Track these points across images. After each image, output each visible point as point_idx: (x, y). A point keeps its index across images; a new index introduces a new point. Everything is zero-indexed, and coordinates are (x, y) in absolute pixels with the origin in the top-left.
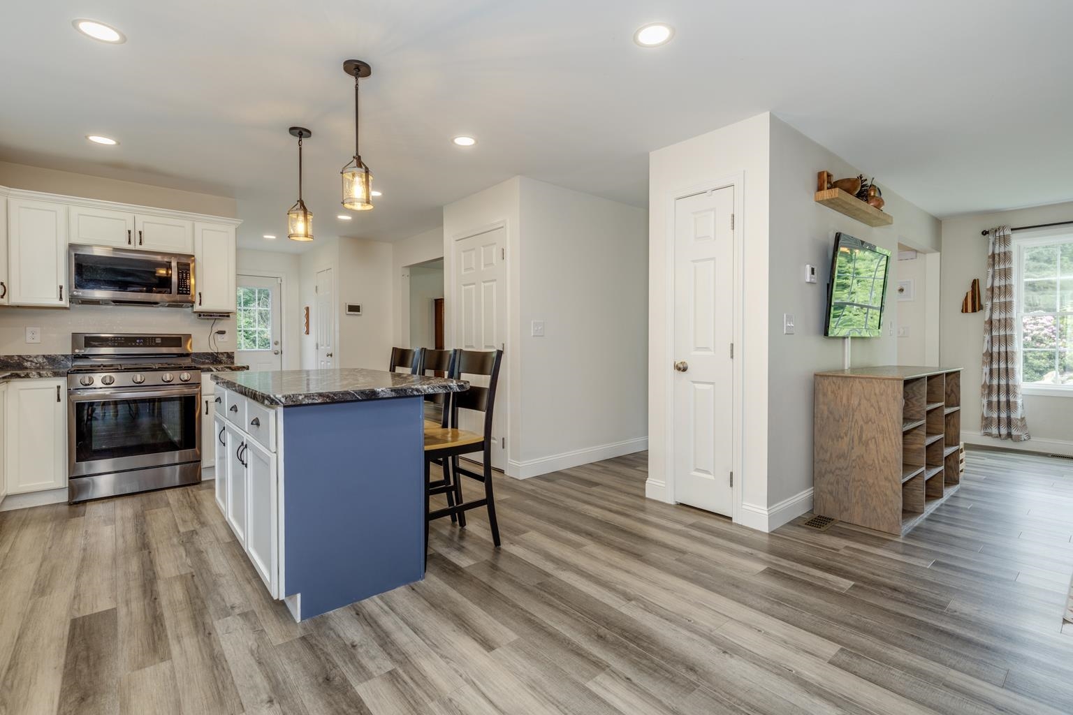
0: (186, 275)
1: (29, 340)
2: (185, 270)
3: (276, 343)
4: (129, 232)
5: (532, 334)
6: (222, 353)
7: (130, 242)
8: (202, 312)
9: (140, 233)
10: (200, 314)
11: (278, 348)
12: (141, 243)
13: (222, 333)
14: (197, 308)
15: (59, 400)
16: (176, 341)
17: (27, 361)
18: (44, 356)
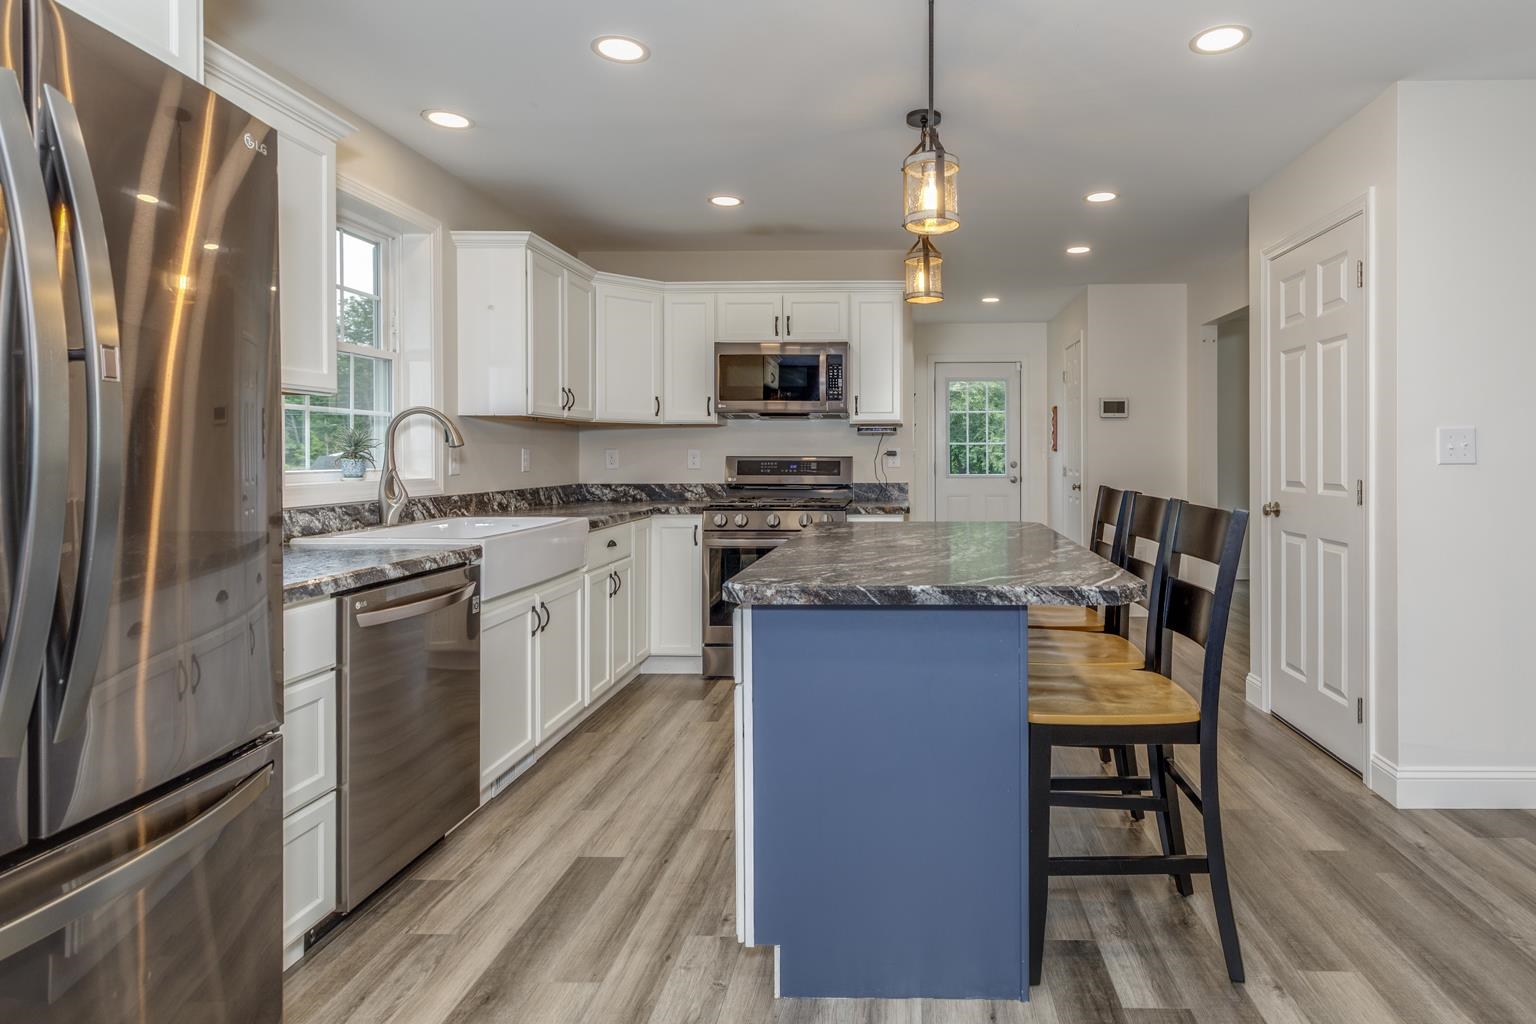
0: (838, 372)
1: (690, 466)
2: (837, 364)
3: (1013, 466)
4: (777, 318)
5: (1438, 461)
6: (893, 485)
7: (777, 334)
8: (862, 425)
9: (788, 318)
10: (862, 429)
11: (1015, 472)
12: (789, 333)
13: (892, 454)
14: (854, 419)
15: (696, 544)
16: (831, 466)
17: (689, 491)
18: (703, 485)
